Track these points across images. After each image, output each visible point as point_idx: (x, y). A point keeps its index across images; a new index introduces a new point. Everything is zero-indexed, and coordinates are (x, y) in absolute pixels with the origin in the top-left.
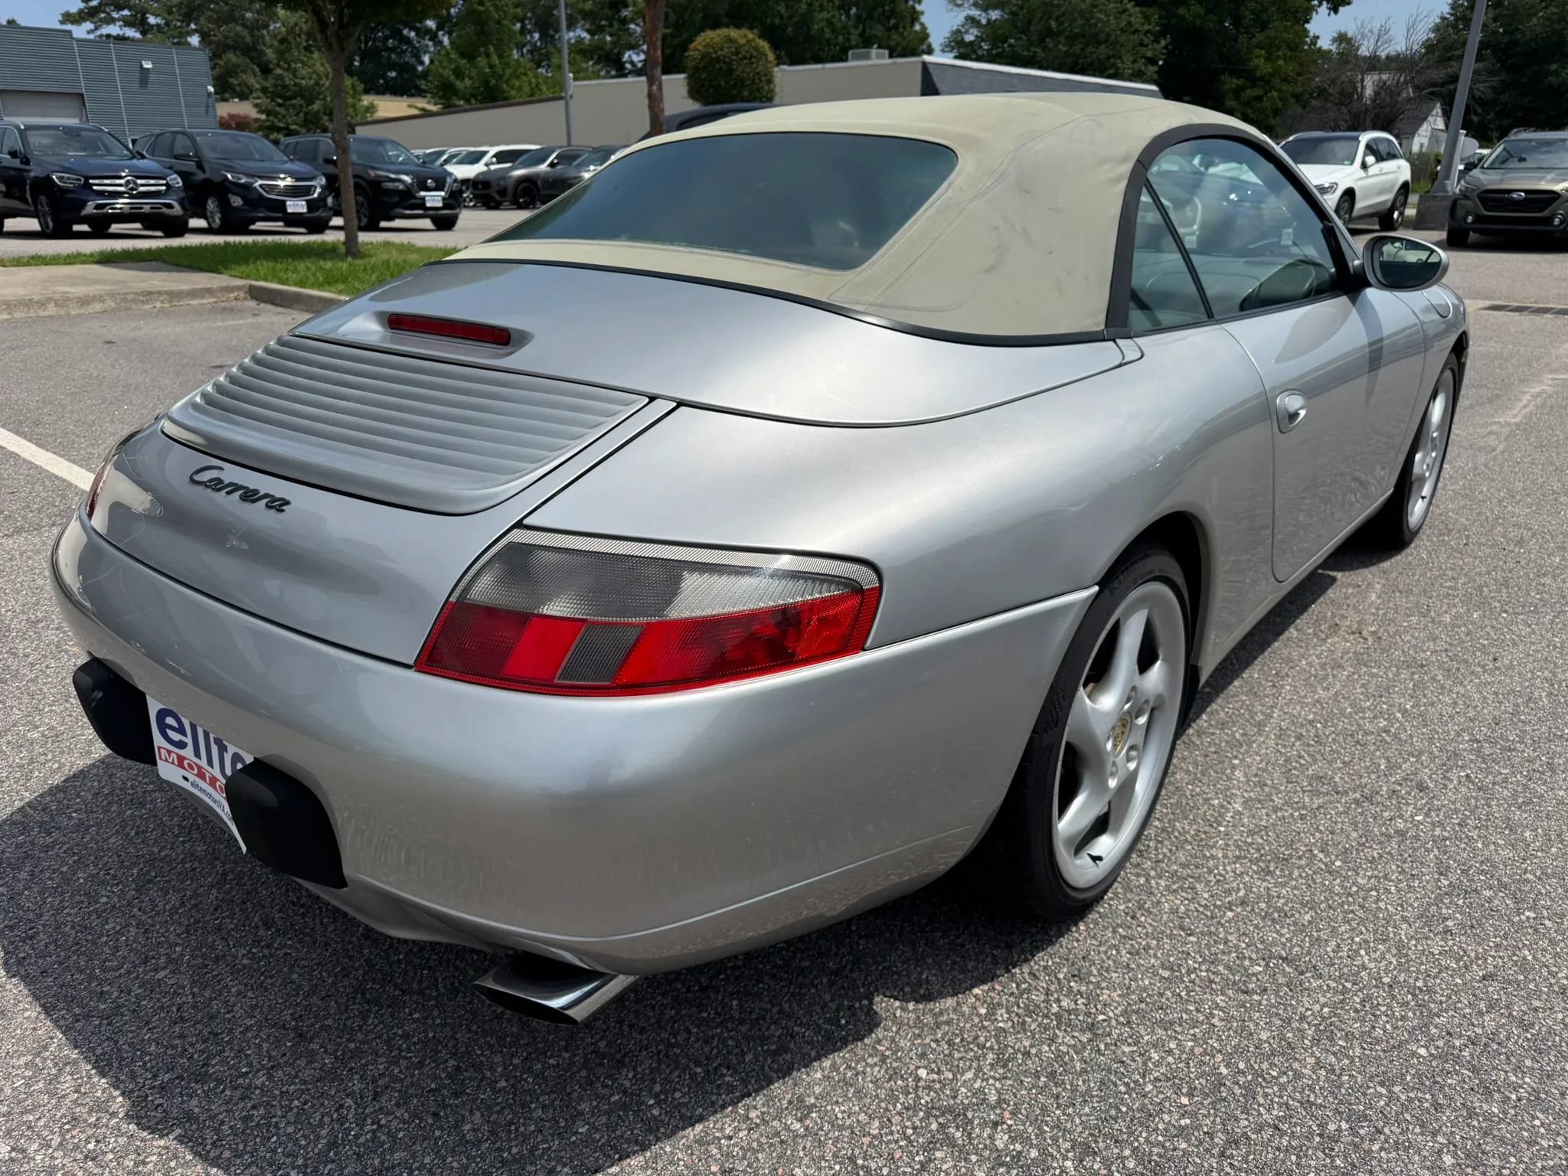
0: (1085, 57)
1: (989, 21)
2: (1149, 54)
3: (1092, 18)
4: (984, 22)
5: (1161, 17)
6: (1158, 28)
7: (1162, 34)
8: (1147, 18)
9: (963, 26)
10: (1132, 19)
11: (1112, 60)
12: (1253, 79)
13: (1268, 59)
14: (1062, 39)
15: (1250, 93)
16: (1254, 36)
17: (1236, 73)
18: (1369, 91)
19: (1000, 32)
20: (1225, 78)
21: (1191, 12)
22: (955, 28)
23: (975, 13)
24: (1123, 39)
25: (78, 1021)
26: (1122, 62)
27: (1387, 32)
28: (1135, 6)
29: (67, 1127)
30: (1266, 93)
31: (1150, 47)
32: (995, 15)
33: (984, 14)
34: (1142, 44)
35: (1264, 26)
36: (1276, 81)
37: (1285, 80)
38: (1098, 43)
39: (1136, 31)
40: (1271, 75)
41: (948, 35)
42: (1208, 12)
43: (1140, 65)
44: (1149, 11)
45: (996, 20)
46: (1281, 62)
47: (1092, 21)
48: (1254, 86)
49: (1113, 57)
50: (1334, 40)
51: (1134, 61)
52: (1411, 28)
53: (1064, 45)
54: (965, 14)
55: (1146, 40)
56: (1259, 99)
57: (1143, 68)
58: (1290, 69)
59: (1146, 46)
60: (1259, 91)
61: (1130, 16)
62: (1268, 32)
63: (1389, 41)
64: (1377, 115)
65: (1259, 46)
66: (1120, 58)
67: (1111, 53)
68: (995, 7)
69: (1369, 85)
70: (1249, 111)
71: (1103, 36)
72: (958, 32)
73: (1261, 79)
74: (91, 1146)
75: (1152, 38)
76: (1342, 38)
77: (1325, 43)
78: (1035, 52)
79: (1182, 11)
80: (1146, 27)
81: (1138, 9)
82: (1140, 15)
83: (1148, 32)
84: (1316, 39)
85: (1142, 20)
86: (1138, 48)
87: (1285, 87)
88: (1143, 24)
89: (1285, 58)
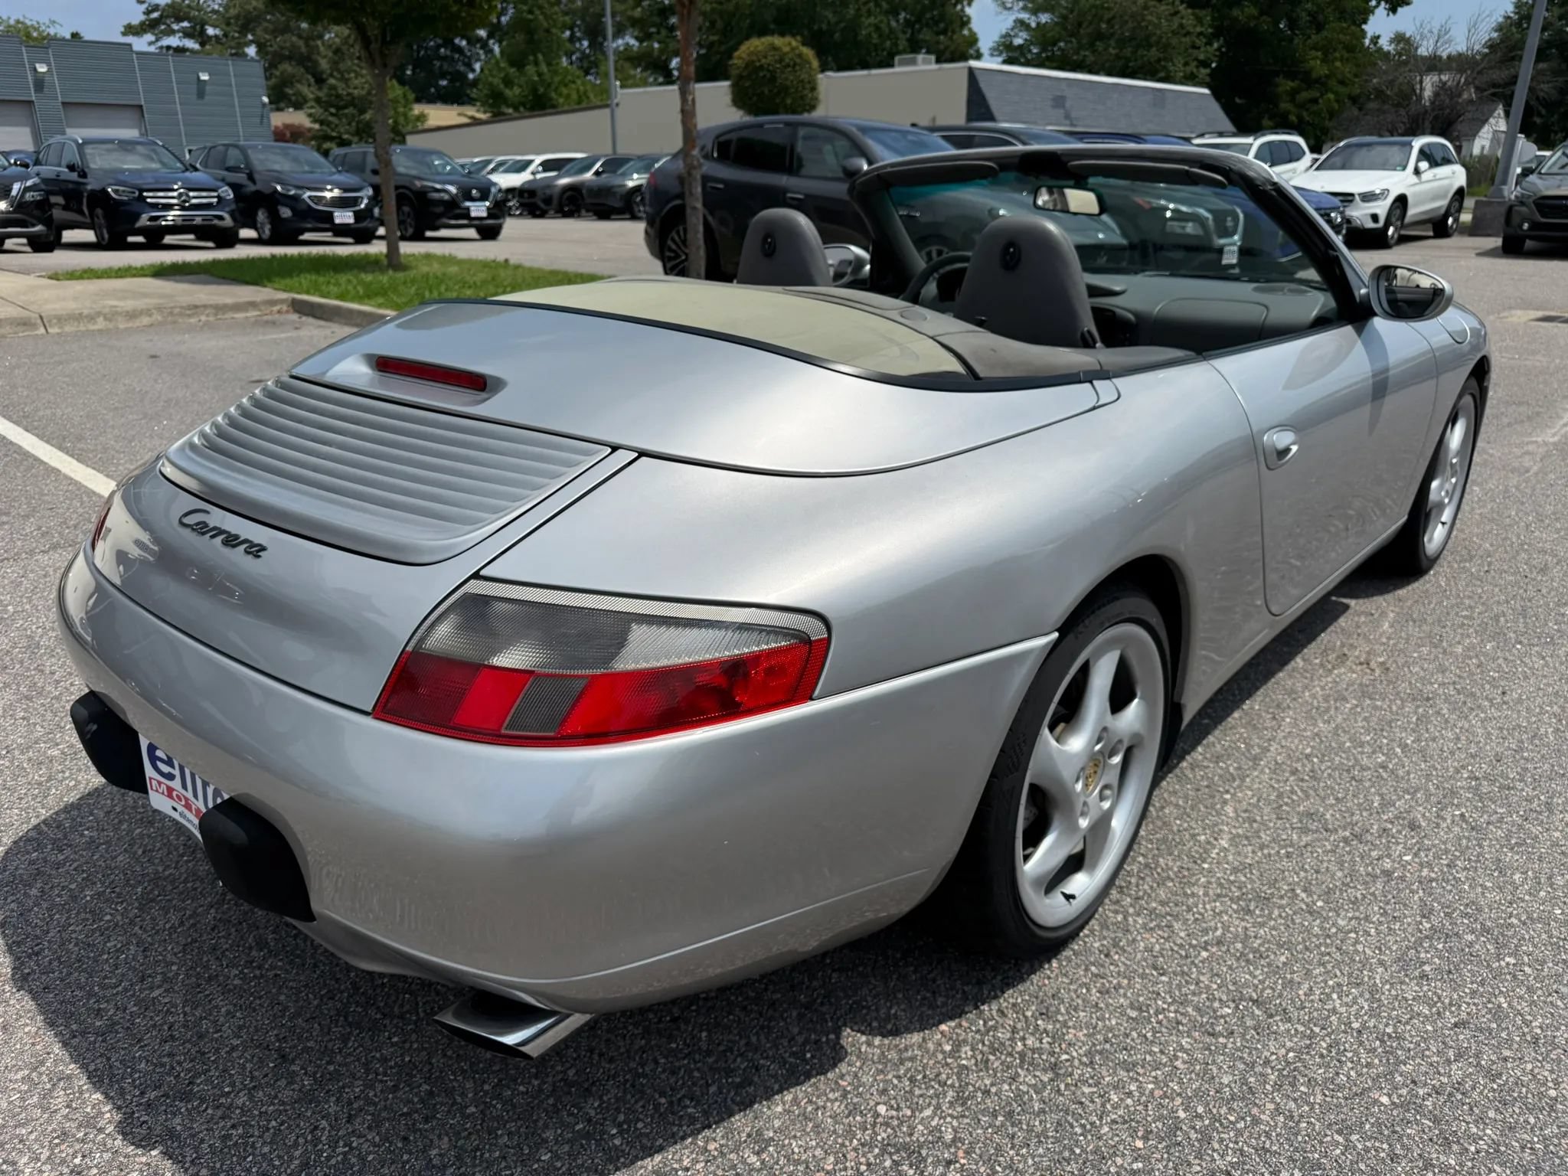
0: (1136, 60)
1: (1038, 24)
2: (1202, 57)
3: (1143, 20)
4: (1033, 25)
5: (1213, 19)
6: (1210, 30)
7: (1216, 36)
8: (1199, 20)
9: (1012, 29)
10: (1184, 21)
11: (1163, 63)
12: (1308, 80)
13: (1325, 60)
14: (1112, 42)
15: (1305, 95)
16: (1309, 37)
17: (1291, 76)
18: (1428, 93)
19: (1050, 35)
20: (1280, 80)
21: (1245, 13)
22: (1004, 32)
23: (1024, 16)
24: (1174, 41)
25: (75, 1037)
26: (1174, 65)
27: (1447, 32)
28: (1186, 8)
29: (57, 1141)
30: (1322, 95)
31: (1202, 49)
32: (1044, 18)
33: (1033, 18)
34: (1194, 47)
35: (1320, 27)
36: (1333, 83)
37: (1342, 82)
38: (1149, 46)
39: (1188, 33)
40: (1327, 77)
41: (996, 38)
42: (1262, 13)
43: (1192, 67)
44: (1201, 13)
45: (1046, 23)
46: (1338, 64)
47: (1143, 24)
48: (1309, 88)
49: (1165, 59)
50: (1392, 41)
51: (1186, 64)
52: (1473, 27)
53: (1114, 48)
54: (1013, 17)
55: (1198, 43)
56: (1315, 101)
57: (1195, 70)
58: (1347, 70)
59: (1199, 48)
60: (1315, 94)
61: (1182, 18)
62: (1325, 33)
63: (1449, 41)
64: (1436, 118)
65: (1315, 48)
66: (1172, 60)
67: (1162, 55)
68: (1045, 10)
69: (1429, 85)
71: (1154, 39)
72: (1007, 35)
73: (1318, 81)
74: (77, 1161)
75: (1204, 40)
76: (1399, 38)
77: (1385, 43)
78: (1085, 56)
79: (1236, 12)
80: (1199, 29)
81: (1190, 11)
82: (1192, 17)
83: (1200, 34)
84: (1375, 39)
85: (1195, 22)
86: (1190, 51)
87: (1342, 89)
88: (1195, 26)
89: (1341, 59)
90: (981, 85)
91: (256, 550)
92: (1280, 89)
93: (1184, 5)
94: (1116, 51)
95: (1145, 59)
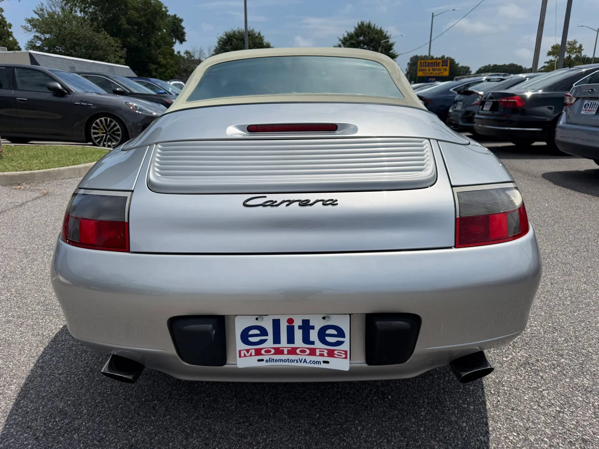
0: (94, 55)
1: (45, 38)
2: (120, 55)
3: (94, 40)
4: (43, 38)
5: (121, 41)
6: (121, 45)
7: (122, 48)
9: (34, 39)
11: (106, 56)
12: (161, 66)
13: (164, 58)
14: (82, 47)
15: (160, 70)
16: (157, 50)
17: (155, 63)
19: (53, 43)
20: (150, 64)
21: (132, 40)
22: (30, 40)
23: (38, 34)
24: (108, 48)
26: (110, 57)
27: (202, 51)
28: (110, 36)
30: (166, 70)
31: (120, 52)
32: (48, 36)
33: (42, 35)
34: (116, 51)
35: (159, 47)
36: (168, 66)
37: (172, 66)
38: (98, 50)
39: (113, 46)
40: (166, 64)
41: (27, 43)
42: (139, 41)
43: (118, 58)
44: (116, 39)
45: (48, 38)
46: (168, 60)
47: (94, 41)
48: (161, 68)
49: (106, 55)
50: (185, 53)
51: (115, 57)
52: (209, 50)
54: (33, 35)
55: (117, 49)
56: (164, 72)
57: (119, 60)
58: (172, 62)
59: (118, 52)
60: (163, 70)
61: (109, 40)
62: (161, 49)
63: (203, 54)
65: (159, 54)
66: (109, 55)
67: (104, 53)
68: (48, 33)
70: (162, 77)
71: (99, 47)
72: (31, 42)
73: (163, 65)
75: (120, 49)
76: (187, 53)
77: (182, 54)
78: (71, 52)
79: (129, 40)
80: (117, 45)
81: (111, 38)
82: (113, 40)
83: (117, 47)
84: (179, 52)
85: (115, 42)
86: (115, 52)
87: (172, 69)
88: (115, 44)
89: (169, 58)
90: (37, 60)
91: (333, 203)
92: (151, 68)
93: (109, 35)
94: (85, 51)
95: (98, 54)
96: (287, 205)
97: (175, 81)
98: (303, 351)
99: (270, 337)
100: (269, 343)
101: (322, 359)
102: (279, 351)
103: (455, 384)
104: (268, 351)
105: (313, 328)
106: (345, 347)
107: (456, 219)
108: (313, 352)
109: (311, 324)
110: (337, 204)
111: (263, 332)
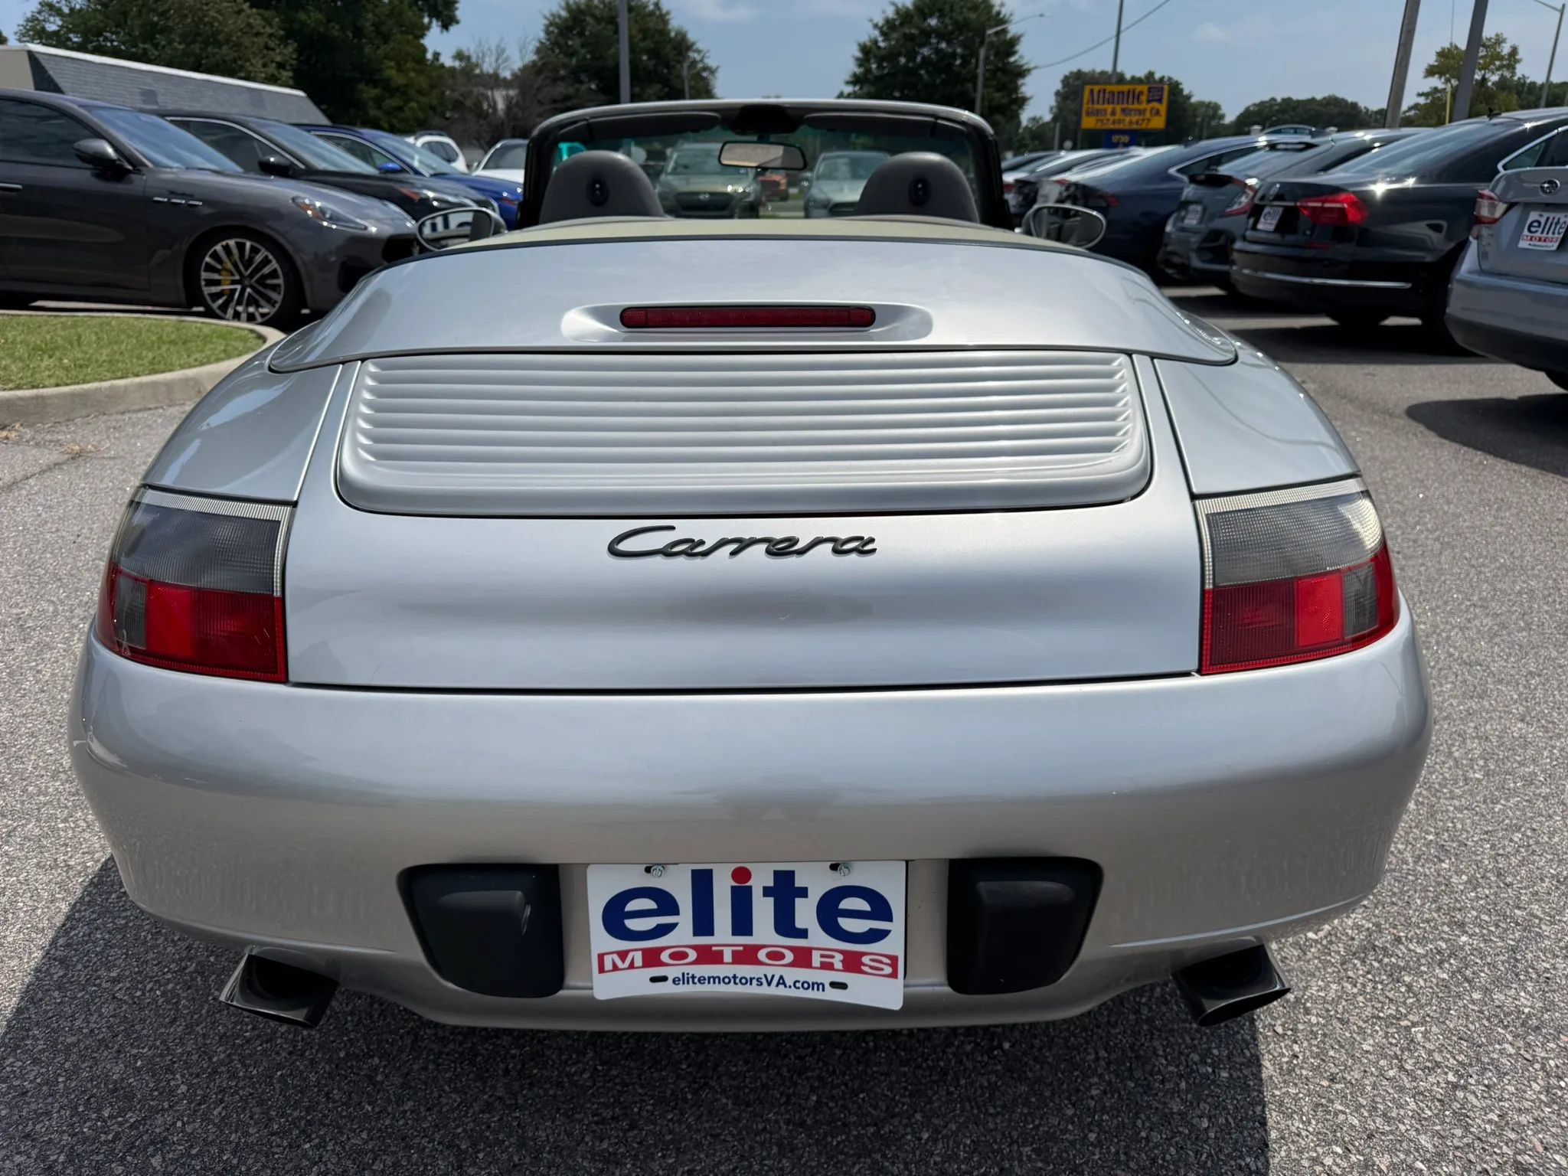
0: (207, 57)
1: (72, 10)
2: (278, 59)
3: (205, 16)
4: (66, 10)
5: (281, 21)
6: (282, 33)
7: (284, 41)
8: (268, 22)
9: (39, 13)
10: (252, 21)
11: (239, 63)
12: (390, 90)
13: (399, 69)
14: (175, 36)
15: (390, 103)
16: (378, 48)
17: (375, 83)
18: (501, 105)
19: (93, 22)
20: (362, 86)
21: (311, 17)
22: (29, 15)
24: (246, 41)
26: (252, 65)
27: (503, 51)
28: (251, 7)
30: (406, 104)
31: (278, 51)
32: (78, 3)
34: (267, 48)
35: (386, 39)
36: (412, 92)
37: (420, 92)
38: (220, 45)
39: (258, 34)
40: (406, 86)
41: (22, 22)
42: (329, 21)
43: (272, 69)
44: (268, 13)
45: (81, 10)
46: (412, 75)
47: (206, 19)
48: (392, 97)
49: (240, 59)
50: (454, 58)
51: (264, 65)
52: (522, 49)
53: (180, 43)
55: (272, 44)
56: (400, 109)
57: (276, 72)
58: (422, 82)
59: (273, 50)
60: (398, 102)
61: (249, 17)
62: (392, 44)
63: (506, 63)
64: (514, 128)
65: (387, 57)
66: (248, 61)
67: (236, 54)
69: (500, 99)
70: (395, 121)
71: (221, 37)
72: (34, 19)
73: (397, 89)
75: (277, 42)
76: (460, 56)
77: (447, 61)
78: (145, 49)
79: (302, 16)
80: (269, 30)
81: (254, 10)
82: (259, 17)
83: (271, 36)
84: (437, 55)
85: (264, 23)
86: (265, 52)
87: (422, 99)
88: (264, 27)
89: (414, 70)
90: (51, 72)
91: (863, 546)
92: (365, 95)
93: (248, 4)
94: (182, 47)
95: (218, 57)
96: (734, 553)
97: (431, 134)
98: (776, 956)
99: (685, 918)
100: (683, 934)
101: (827, 977)
102: (709, 956)
103: (1179, 1007)
104: (679, 956)
105: (803, 893)
106: (893, 945)
107: (1203, 592)
108: (803, 958)
109: (798, 883)
110: (873, 551)
111: (666, 904)
